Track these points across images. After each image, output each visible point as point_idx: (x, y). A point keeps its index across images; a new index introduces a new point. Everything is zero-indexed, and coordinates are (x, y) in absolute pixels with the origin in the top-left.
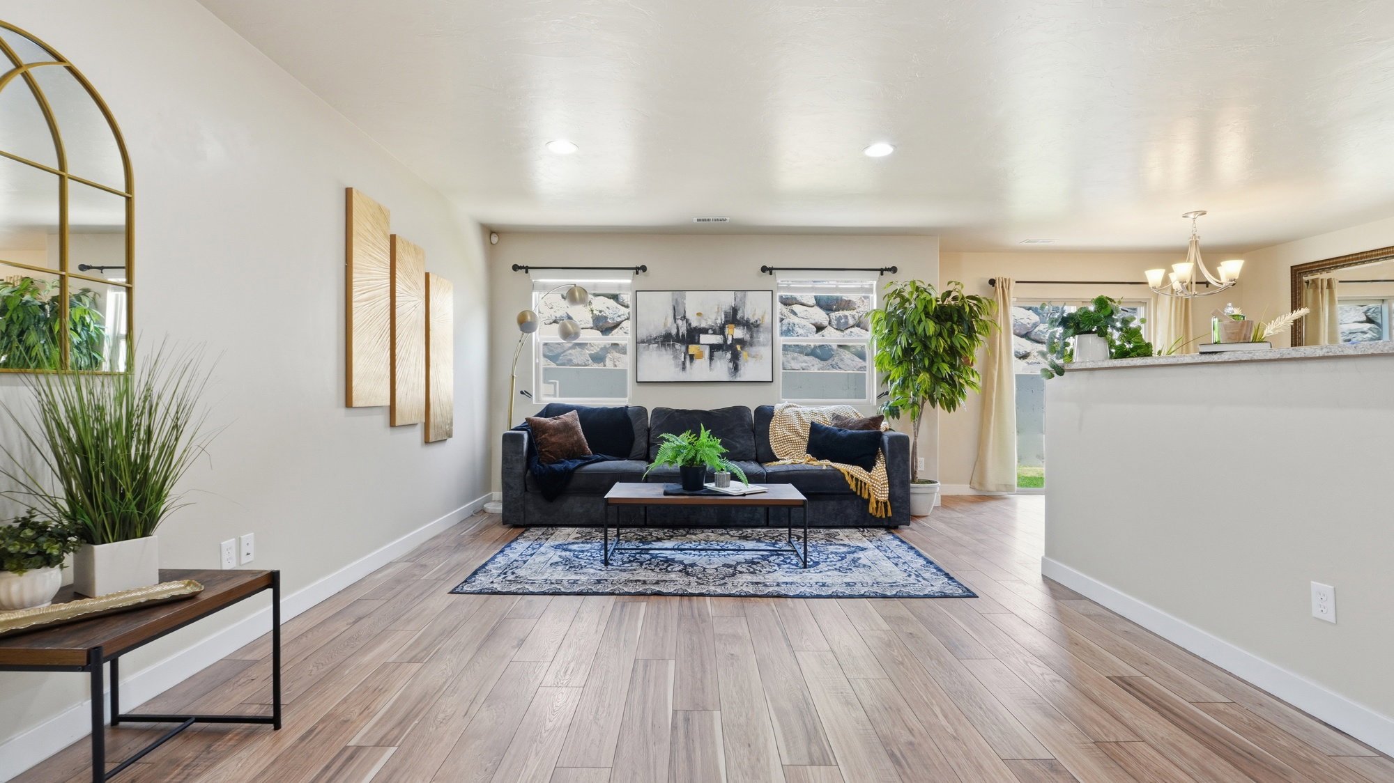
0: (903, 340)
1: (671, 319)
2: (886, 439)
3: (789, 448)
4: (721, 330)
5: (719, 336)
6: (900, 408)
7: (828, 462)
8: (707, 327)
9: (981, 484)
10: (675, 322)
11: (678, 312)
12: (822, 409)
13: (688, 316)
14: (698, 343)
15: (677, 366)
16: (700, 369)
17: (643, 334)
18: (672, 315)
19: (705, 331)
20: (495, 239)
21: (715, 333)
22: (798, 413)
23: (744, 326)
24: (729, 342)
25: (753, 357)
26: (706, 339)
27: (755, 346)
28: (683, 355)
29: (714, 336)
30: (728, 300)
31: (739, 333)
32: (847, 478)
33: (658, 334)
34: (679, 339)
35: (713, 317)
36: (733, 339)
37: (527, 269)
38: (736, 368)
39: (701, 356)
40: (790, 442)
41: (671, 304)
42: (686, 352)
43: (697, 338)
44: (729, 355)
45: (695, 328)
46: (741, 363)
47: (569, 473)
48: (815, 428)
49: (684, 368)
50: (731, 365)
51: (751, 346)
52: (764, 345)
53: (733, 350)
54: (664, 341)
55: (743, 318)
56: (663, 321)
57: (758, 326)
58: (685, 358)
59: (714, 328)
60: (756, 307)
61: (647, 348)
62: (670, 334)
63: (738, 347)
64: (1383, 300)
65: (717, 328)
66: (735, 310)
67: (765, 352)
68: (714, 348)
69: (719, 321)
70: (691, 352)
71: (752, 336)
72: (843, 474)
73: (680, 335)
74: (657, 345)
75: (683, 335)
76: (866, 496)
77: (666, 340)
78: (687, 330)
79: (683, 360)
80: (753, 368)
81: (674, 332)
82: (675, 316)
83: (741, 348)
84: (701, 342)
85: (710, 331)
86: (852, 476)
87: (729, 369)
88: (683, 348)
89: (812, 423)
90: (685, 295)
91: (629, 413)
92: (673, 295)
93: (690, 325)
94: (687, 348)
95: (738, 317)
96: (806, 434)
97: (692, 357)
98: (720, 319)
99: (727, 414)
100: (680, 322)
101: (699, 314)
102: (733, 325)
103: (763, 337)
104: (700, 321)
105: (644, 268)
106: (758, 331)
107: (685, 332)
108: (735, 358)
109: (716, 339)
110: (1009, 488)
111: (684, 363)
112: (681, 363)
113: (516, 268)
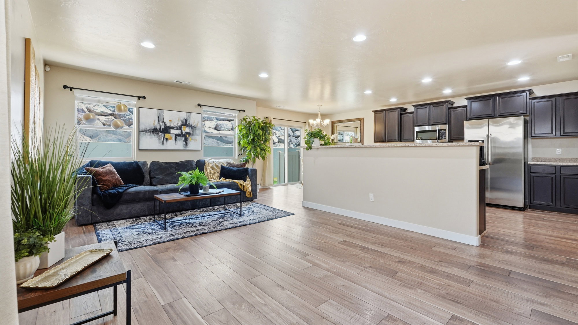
0: (252, 136)
1: (157, 122)
2: (249, 171)
3: (213, 176)
4: (180, 128)
5: (179, 131)
6: (249, 159)
7: (231, 180)
8: (174, 126)
9: (264, 184)
10: (159, 123)
11: (160, 119)
12: (222, 161)
13: (165, 121)
14: (170, 133)
15: (159, 143)
16: (171, 144)
17: (142, 127)
18: (158, 120)
19: (173, 128)
20: (48, 69)
21: (177, 129)
22: (214, 162)
23: (190, 127)
24: (184, 133)
25: (194, 140)
26: (172, 131)
27: (194, 135)
28: (163, 138)
29: (177, 130)
30: (183, 116)
31: (188, 130)
32: (239, 185)
33: (150, 128)
34: (161, 131)
35: (177, 123)
36: (185, 132)
37: (71, 88)
38: (186, 144)
39: (171, 139)
40: (214, 174)
41: (157, 115)
42: (164, 137)
43: (169, 131)
44: (183, 139)
45: (168, 126)
46: (188, 142)
47: (120, 194)
48: (222, 168)
49: (163, 144)
50: (184, 143)
51: (193, 135)
52: (198, 135)
53: (186, 137)
54: (153, 131)
55: (189, 124)
56: (153, 122)
57: (195, 127)
58: (163, 139)
59: (177, 127)
60: (194, 120)
61: (145, 134)
62: (157, 128)
63: (187, 136)
64: (344, 131)
65: (178, 127)
66: (186, 120)
67: (198, 138)
68: (177, 135)
69: (179, 124)
70: (166, 137)
71: (193, 132)
72: (237, 183)
73: (161, 129)
74: (150, 133)
75: (163, 129)
76: (245, 191)
77: (154, 131)
78: (165, 127)
79: (163, 140)
80: (193, 144)
81: (158, 127)
82: (159, 120)
83: (189, 136)
84: (171, 133)
85: (175, 128)
86: (240, 184)
87: (184, 145)
88: (163, 135)
89: (221, 166)
90: (164, 112)
91: (140, 164)
92: (158, 111)
93: (166, 125)
94: (165, 135)
95: (187, 123)
96: (219, 170)
97: (167, 139)
98: (180, 124)
99: (186, 163)
100: (161, 123)
101: (170, 121)
102: (185, 127)
103: (197, 132)
104: (170, 124)
105: (144, 98)
106: (195, 130)
107: (164, 128)
108: (186, 140)
109: (178, 132)
110: (271, 185)
111: (163, 142)
112: (162, 141)
113: (65, 87)
